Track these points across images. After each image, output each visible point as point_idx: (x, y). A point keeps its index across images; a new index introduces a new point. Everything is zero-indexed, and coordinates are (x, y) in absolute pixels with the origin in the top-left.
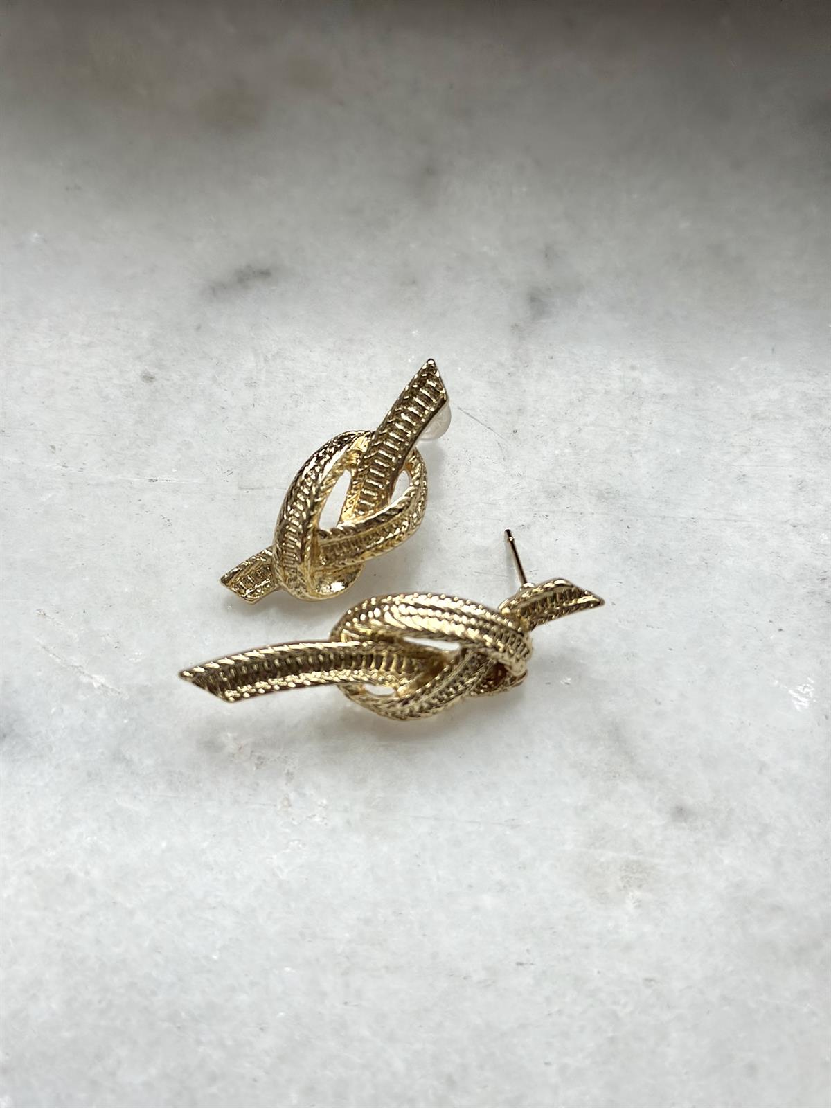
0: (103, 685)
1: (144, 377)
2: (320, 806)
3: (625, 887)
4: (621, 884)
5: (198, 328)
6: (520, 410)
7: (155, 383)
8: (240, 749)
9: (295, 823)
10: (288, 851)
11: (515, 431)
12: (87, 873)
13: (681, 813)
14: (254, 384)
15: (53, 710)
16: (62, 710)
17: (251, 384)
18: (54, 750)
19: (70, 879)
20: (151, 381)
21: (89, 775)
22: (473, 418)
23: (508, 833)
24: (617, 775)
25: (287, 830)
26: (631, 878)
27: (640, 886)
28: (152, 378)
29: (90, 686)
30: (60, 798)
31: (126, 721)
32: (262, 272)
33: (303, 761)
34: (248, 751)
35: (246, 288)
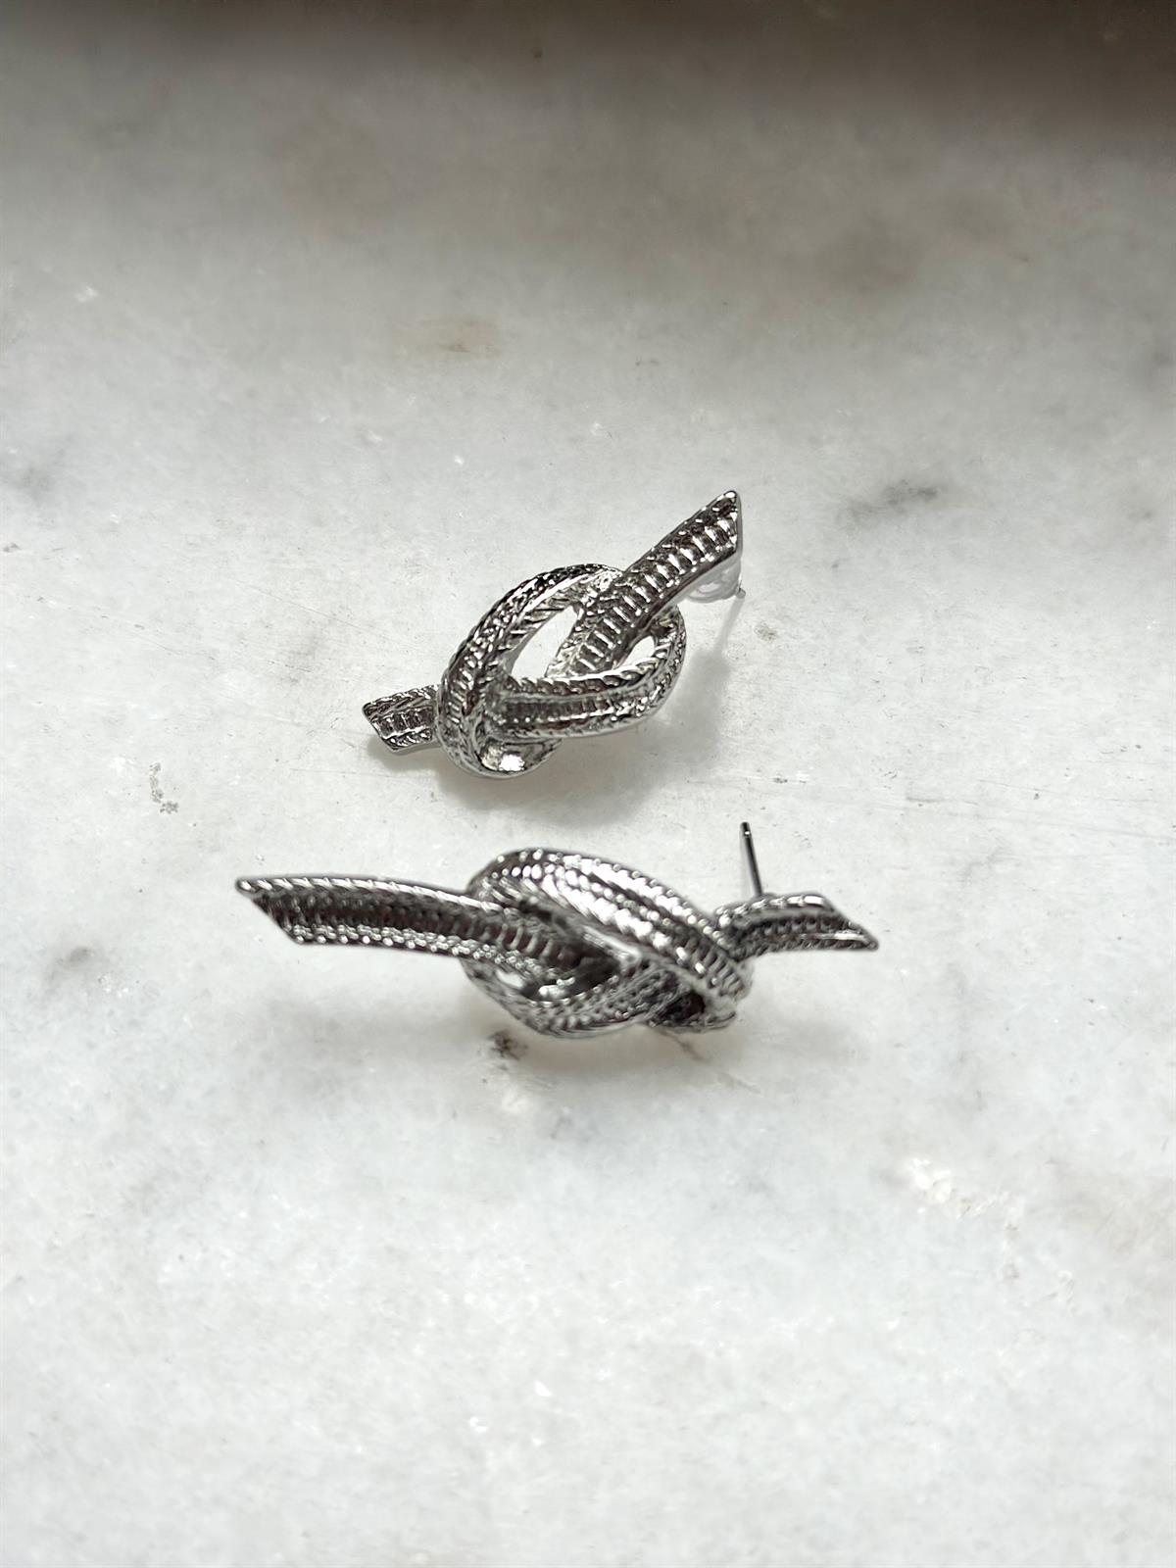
1: (760, 632)
2: (1062, 1280)
5: (835, 566)
7: (777, 641)
8: (935, 1184)
9: (1026, 1304)
10: (1019, 1346)
12: (719, 1353)
14: (920, 650)
17: (916, 650)
18: (660, 1165)
19: (695, 1361)
20: (770, 638)
25: (1015, 1314)
28: (772, 634)
29: (706, 1075)
30: (672, 1238)
32: (924, 492)
33: (1032, 1211)
34: (947, 1188)
35: (902, 512)
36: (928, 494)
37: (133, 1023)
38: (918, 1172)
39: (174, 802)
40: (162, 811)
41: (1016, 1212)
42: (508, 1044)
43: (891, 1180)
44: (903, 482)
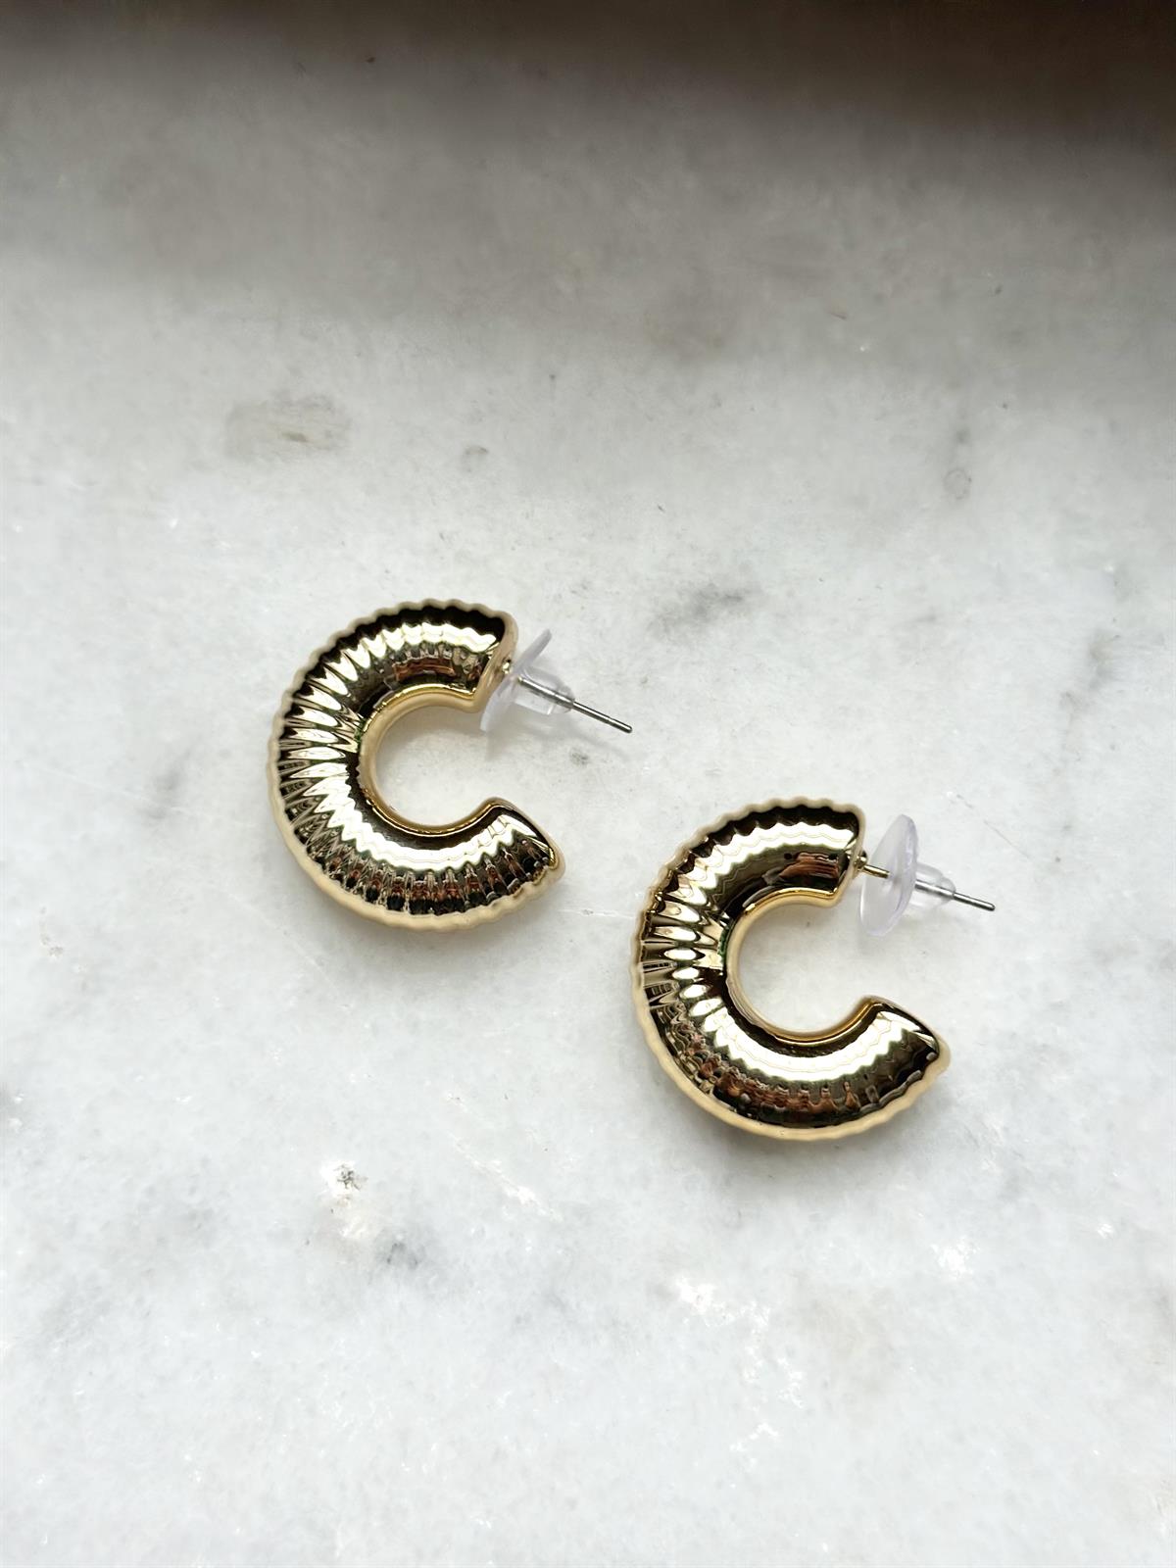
0: (531, 1201)
1: (574, 756)
2: (794, 1380)
4: (1155, 1505)
5: (645, 681)
6: (1067, 828)
7: (588, 765)
8: (699, 1296)
9: (765, 1401)
10: (754, 1436)
11: (1058, 860)
12: (520, 1449)
15: (472, 1231)
16: (483, 1231)
18: (476, 1285)
19: (499, 1455)
20: (583, 763)
21: (518, 1320)
22: (1002, 836)
24: (1160, 1362)
25: (757, 1410)
26: (1167, 1496)
28: (584, 758)
29: (516, 1201)
30: (484, 1349)
31: (560, 1252)
32: (729, 597)
33: (774, 1319)
34: (708, 1300)
35: (707, 620)
36: (734, 599)
37: (38, 1163)
38: (686, 1289)
39: (59, 946)
40: (51, 954)
43: (662, 1294)
44: (711, 585)
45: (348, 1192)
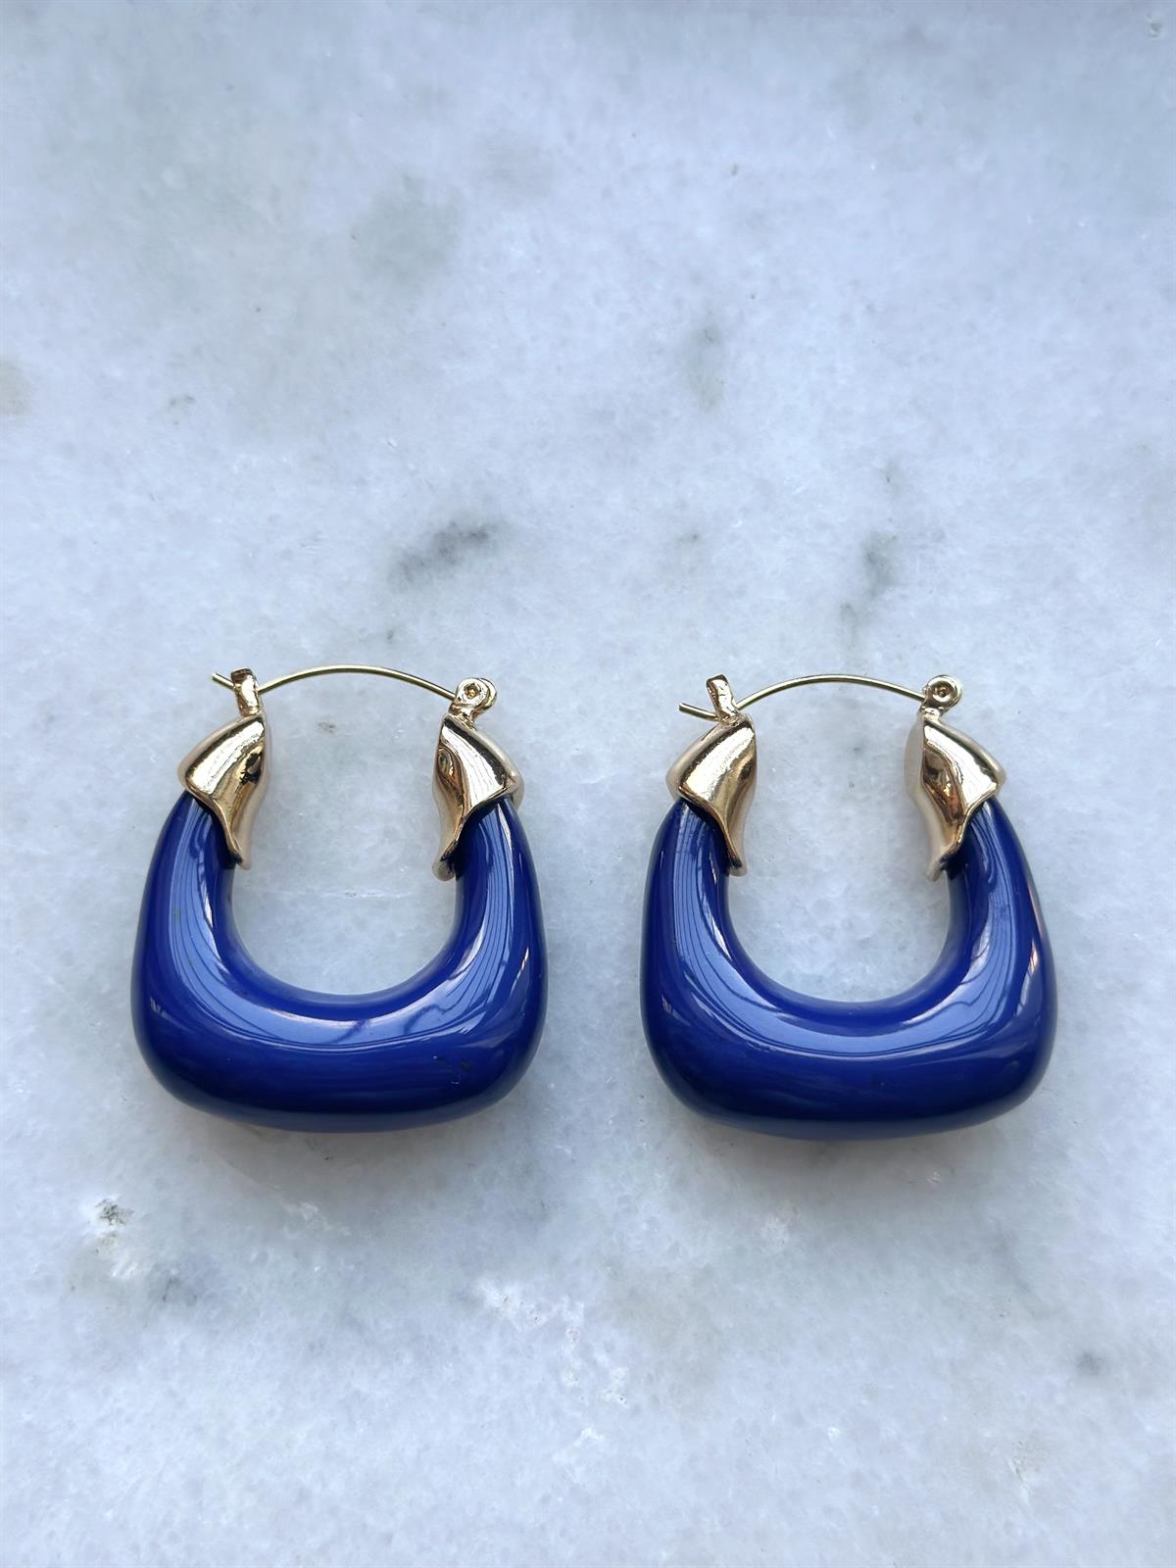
0: (315, 1216)
2: (616, 1377)
3: (1017, 1471)
4: (1014, 1470)
5: (390, 636)
6: (858, 750)
7: (336, 734)
8: (506, 1299)
9: (587, 1404)
10: (578, 1443)
11: (852, 785)
12: (325, 1486)
13: (1090, 1364)
15: (254, 1256)
16: (266, 1255)
18: (262, 1314)
19: (303, 1495)
20: (331, 732)
21: (312, 1347)
23: (864, 1402)
24: (1004, 1314)
25: (578, 1415)
26: (1025, 1458)
27: (1037, 1470)
28: (331, 727)
29: (299, 1218)
30: (277, 1383)
31: (351, 1267)
32: (474, 535)
33: (589, 1314)
34: (516, 1302)
35: (453, 562)
36: (479, 537)
38: (491, 1293)
41: (576, 1318)
42: (115, 1211)
43: (467, 1300)
44: (453, 524)
45: (113, 1228)
